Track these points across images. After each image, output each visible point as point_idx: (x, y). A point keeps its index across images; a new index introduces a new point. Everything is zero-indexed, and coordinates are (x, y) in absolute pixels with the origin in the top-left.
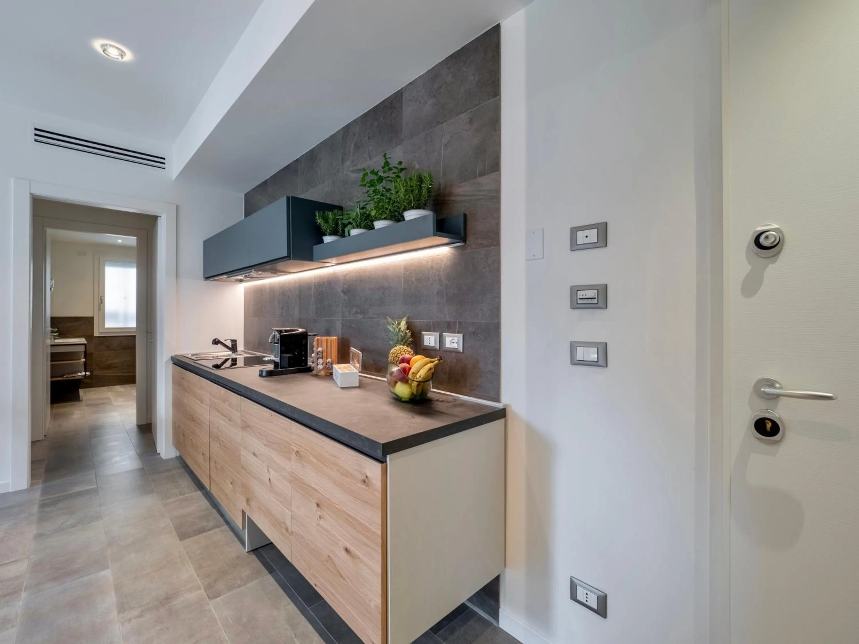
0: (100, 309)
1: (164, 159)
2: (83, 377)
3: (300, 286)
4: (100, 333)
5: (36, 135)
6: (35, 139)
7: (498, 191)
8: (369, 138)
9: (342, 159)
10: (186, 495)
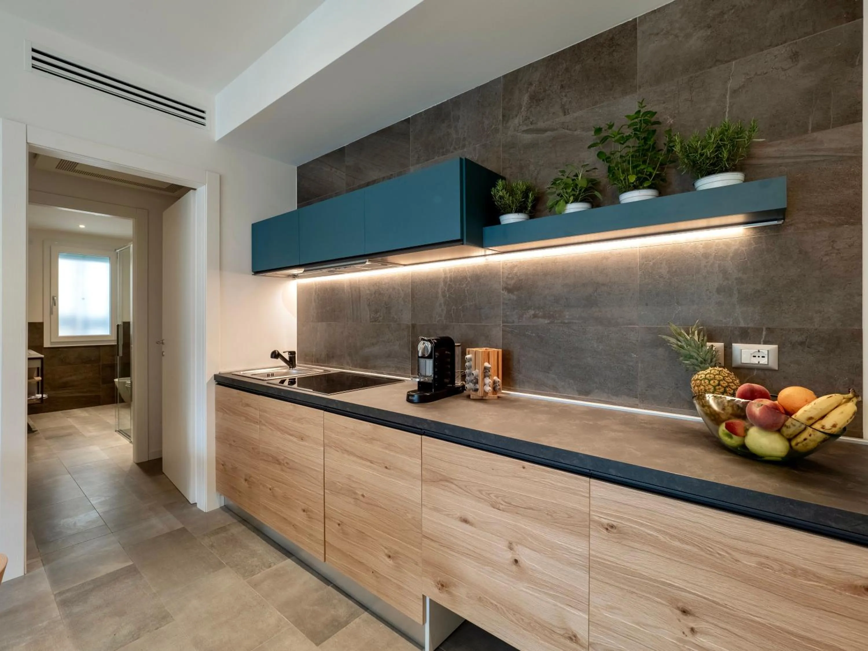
0: (51, 313)
1: (203, 112)
2: (39, 402)
3: (413, 282)
4: (52, 343)
5: (34, 58)
6: (32, 64)
7: (859, 149)
8: (562, 87)
9: (504, 116)
10: (274, 567)
